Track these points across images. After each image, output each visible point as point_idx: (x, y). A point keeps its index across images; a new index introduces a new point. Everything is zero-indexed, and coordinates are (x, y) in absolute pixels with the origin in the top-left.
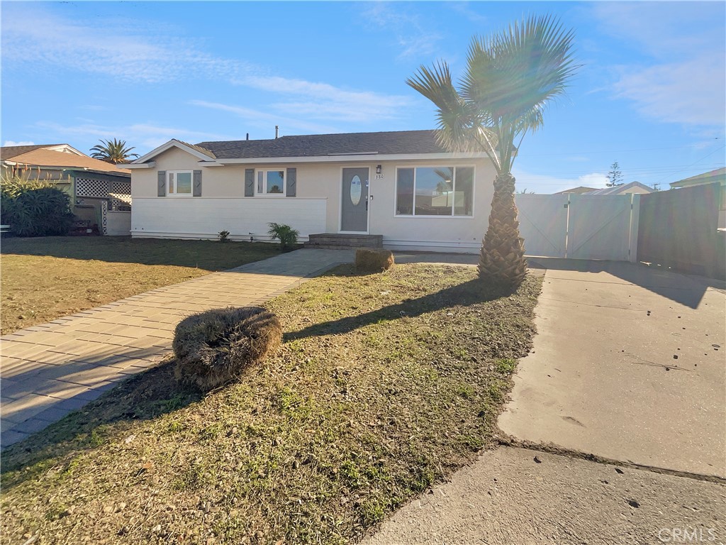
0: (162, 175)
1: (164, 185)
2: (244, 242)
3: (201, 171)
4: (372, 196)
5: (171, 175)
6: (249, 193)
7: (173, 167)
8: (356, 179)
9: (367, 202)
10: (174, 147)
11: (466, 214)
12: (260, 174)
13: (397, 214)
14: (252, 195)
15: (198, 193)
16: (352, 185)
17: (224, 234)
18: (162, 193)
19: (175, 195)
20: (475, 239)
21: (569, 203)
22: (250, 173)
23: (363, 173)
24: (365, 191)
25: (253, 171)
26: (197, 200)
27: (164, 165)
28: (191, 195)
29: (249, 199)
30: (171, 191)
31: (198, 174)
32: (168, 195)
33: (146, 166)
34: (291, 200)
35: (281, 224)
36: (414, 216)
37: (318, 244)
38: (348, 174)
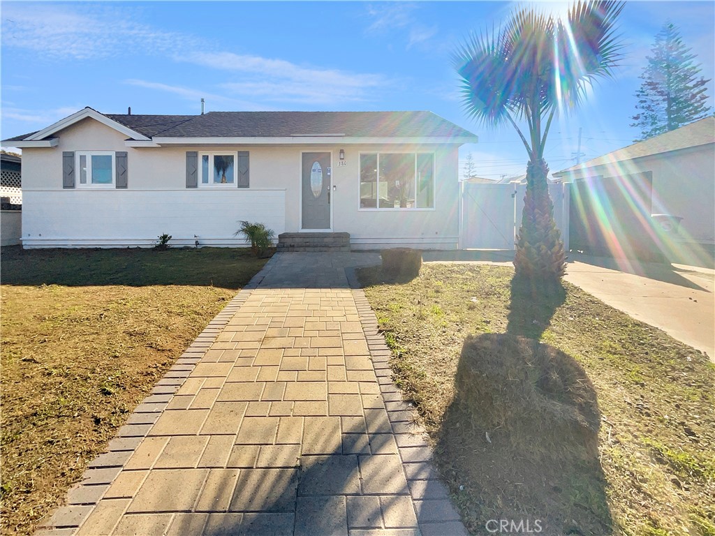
0: (69, 158)
1: (72, 172)
2: (186, 248)
3: (126, 154)
4: (335, 186)
5: (83, 158)
6: (192, 183)
7: (85, 147)
8: (317, 166)
9: (329, 194)
10: (88, 118)
11: (428, 206)
12: (206, 158)
13: (361, 207)
14: (196, 186)
15: (122, 184)
16: (312, 172)
17: (165, 238)
18: (69, 183)
19: (89, 185)
20: (437, 233)
21: (516, 192)
22: (192, 157)
23: (324, 159)
24: (326, 180)
25: (196, 154)
26: (122, 192)
27: (72, 143)
28: (113, 185)
29: (192, 191)
30: (83, 181)
31: (122, 157)
32: (78, 185)
33: (47, 144)
34: (244, 191)
35: (252, 222)
36: (378, 209)
37: (293, 246)
38: (308, 159)
